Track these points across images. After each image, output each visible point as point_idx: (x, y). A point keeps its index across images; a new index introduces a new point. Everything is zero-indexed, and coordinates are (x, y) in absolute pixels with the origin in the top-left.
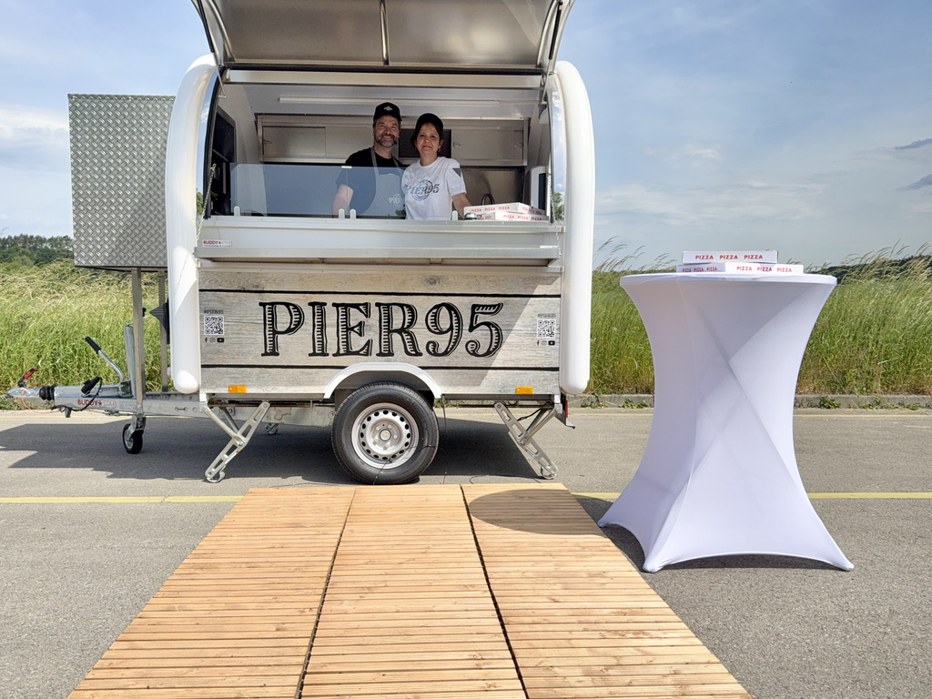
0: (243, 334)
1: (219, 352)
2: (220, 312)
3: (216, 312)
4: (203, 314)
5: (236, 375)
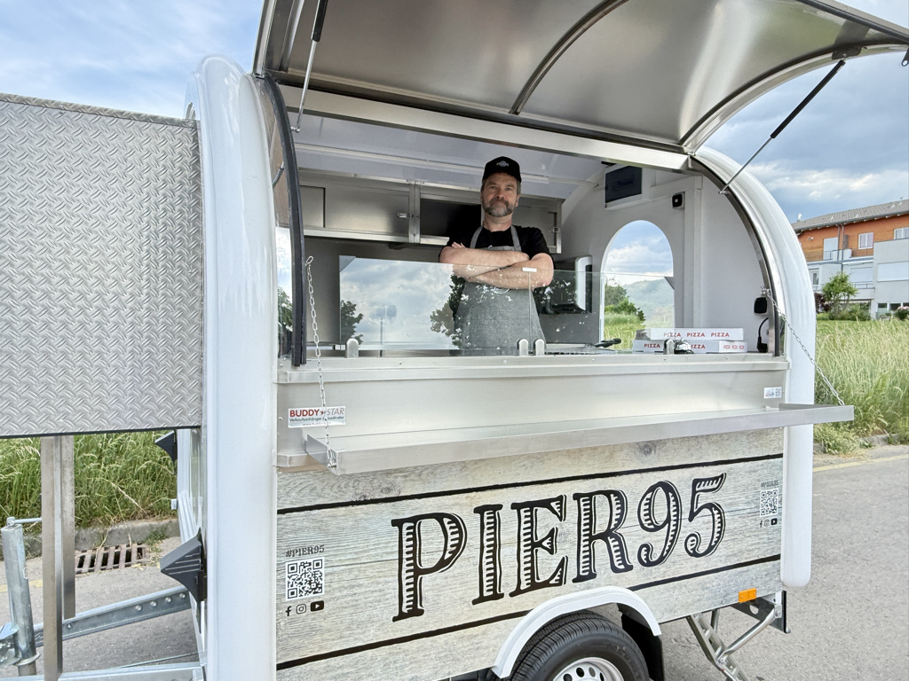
0: (360, 586)
1: (313, 630)
2: (319, 549)
3: (310, 550)
4: (284, 559)
5: (346, 671)
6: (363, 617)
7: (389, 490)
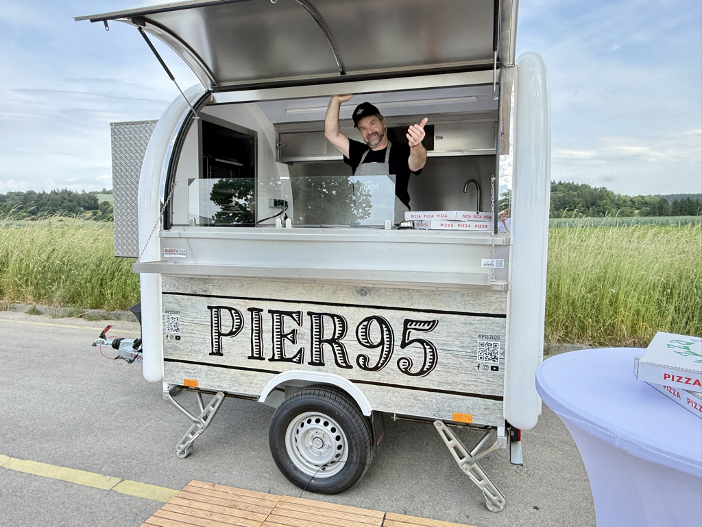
0: (195, 334)
1: (176, 348)
2: (177, 313)
3: (174, 312)
4: (165, 314)
5: (190, 371)
6: (196, 348)
7: (206, 291)
